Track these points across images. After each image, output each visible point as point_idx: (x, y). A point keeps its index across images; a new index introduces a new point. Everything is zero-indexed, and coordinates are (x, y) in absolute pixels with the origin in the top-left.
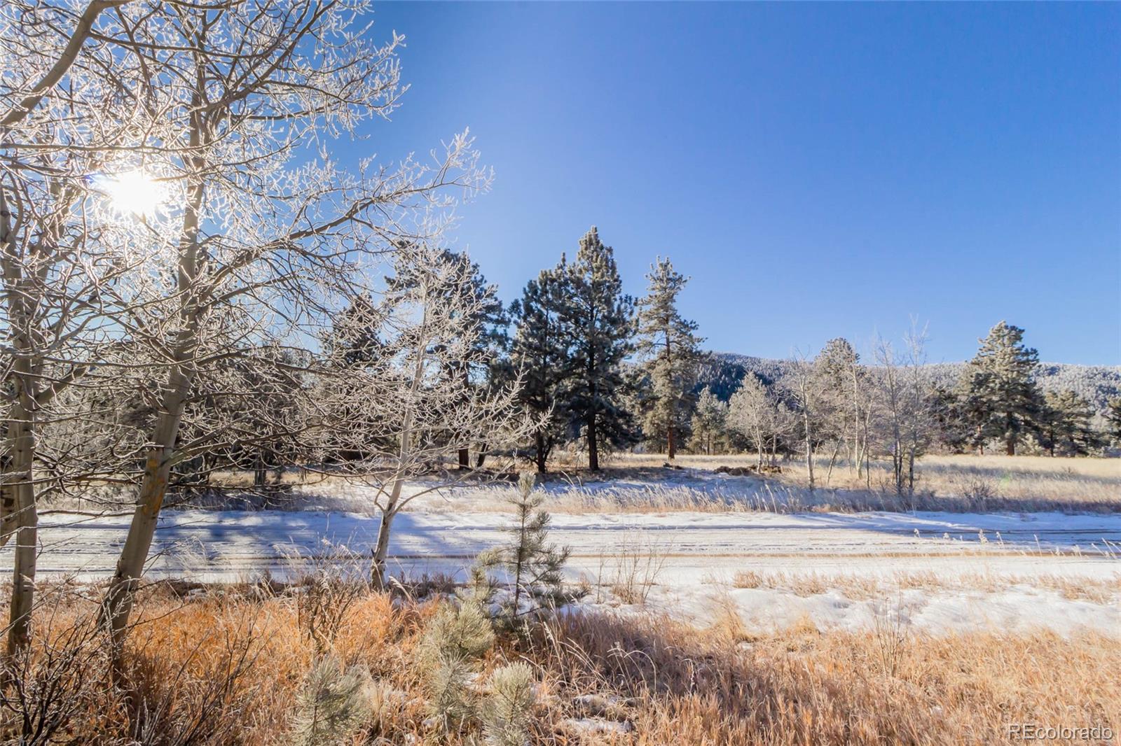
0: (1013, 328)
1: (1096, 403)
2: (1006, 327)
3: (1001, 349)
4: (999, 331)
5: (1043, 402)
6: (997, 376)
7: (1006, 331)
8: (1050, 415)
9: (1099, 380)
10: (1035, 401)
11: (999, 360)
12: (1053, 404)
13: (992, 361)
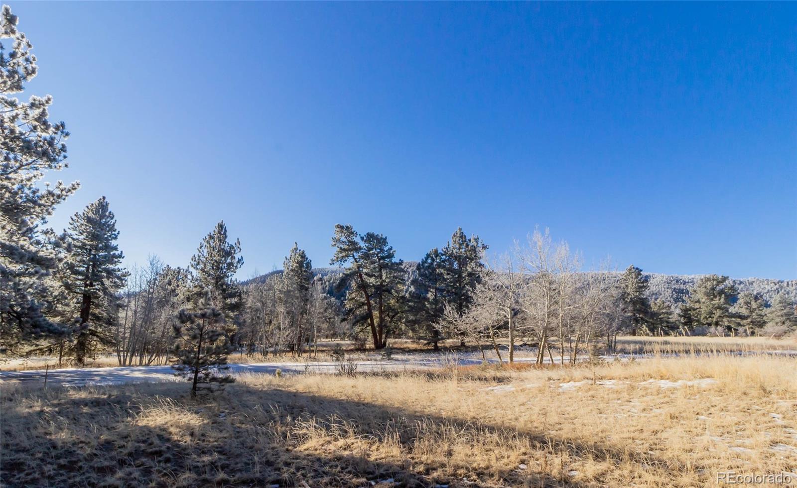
0: (637, 269)
1: (672, 300)
2: (634, 268)
3: (631, 279)
4: (630, 270)
5: (651, 308)
6: (629, 294)
7: (634, 270)
8: (654, 315)
9: (674, 285)
10: (646, 307)
11: (630, 286)
12: (655, 309)
13: (627, 286)
